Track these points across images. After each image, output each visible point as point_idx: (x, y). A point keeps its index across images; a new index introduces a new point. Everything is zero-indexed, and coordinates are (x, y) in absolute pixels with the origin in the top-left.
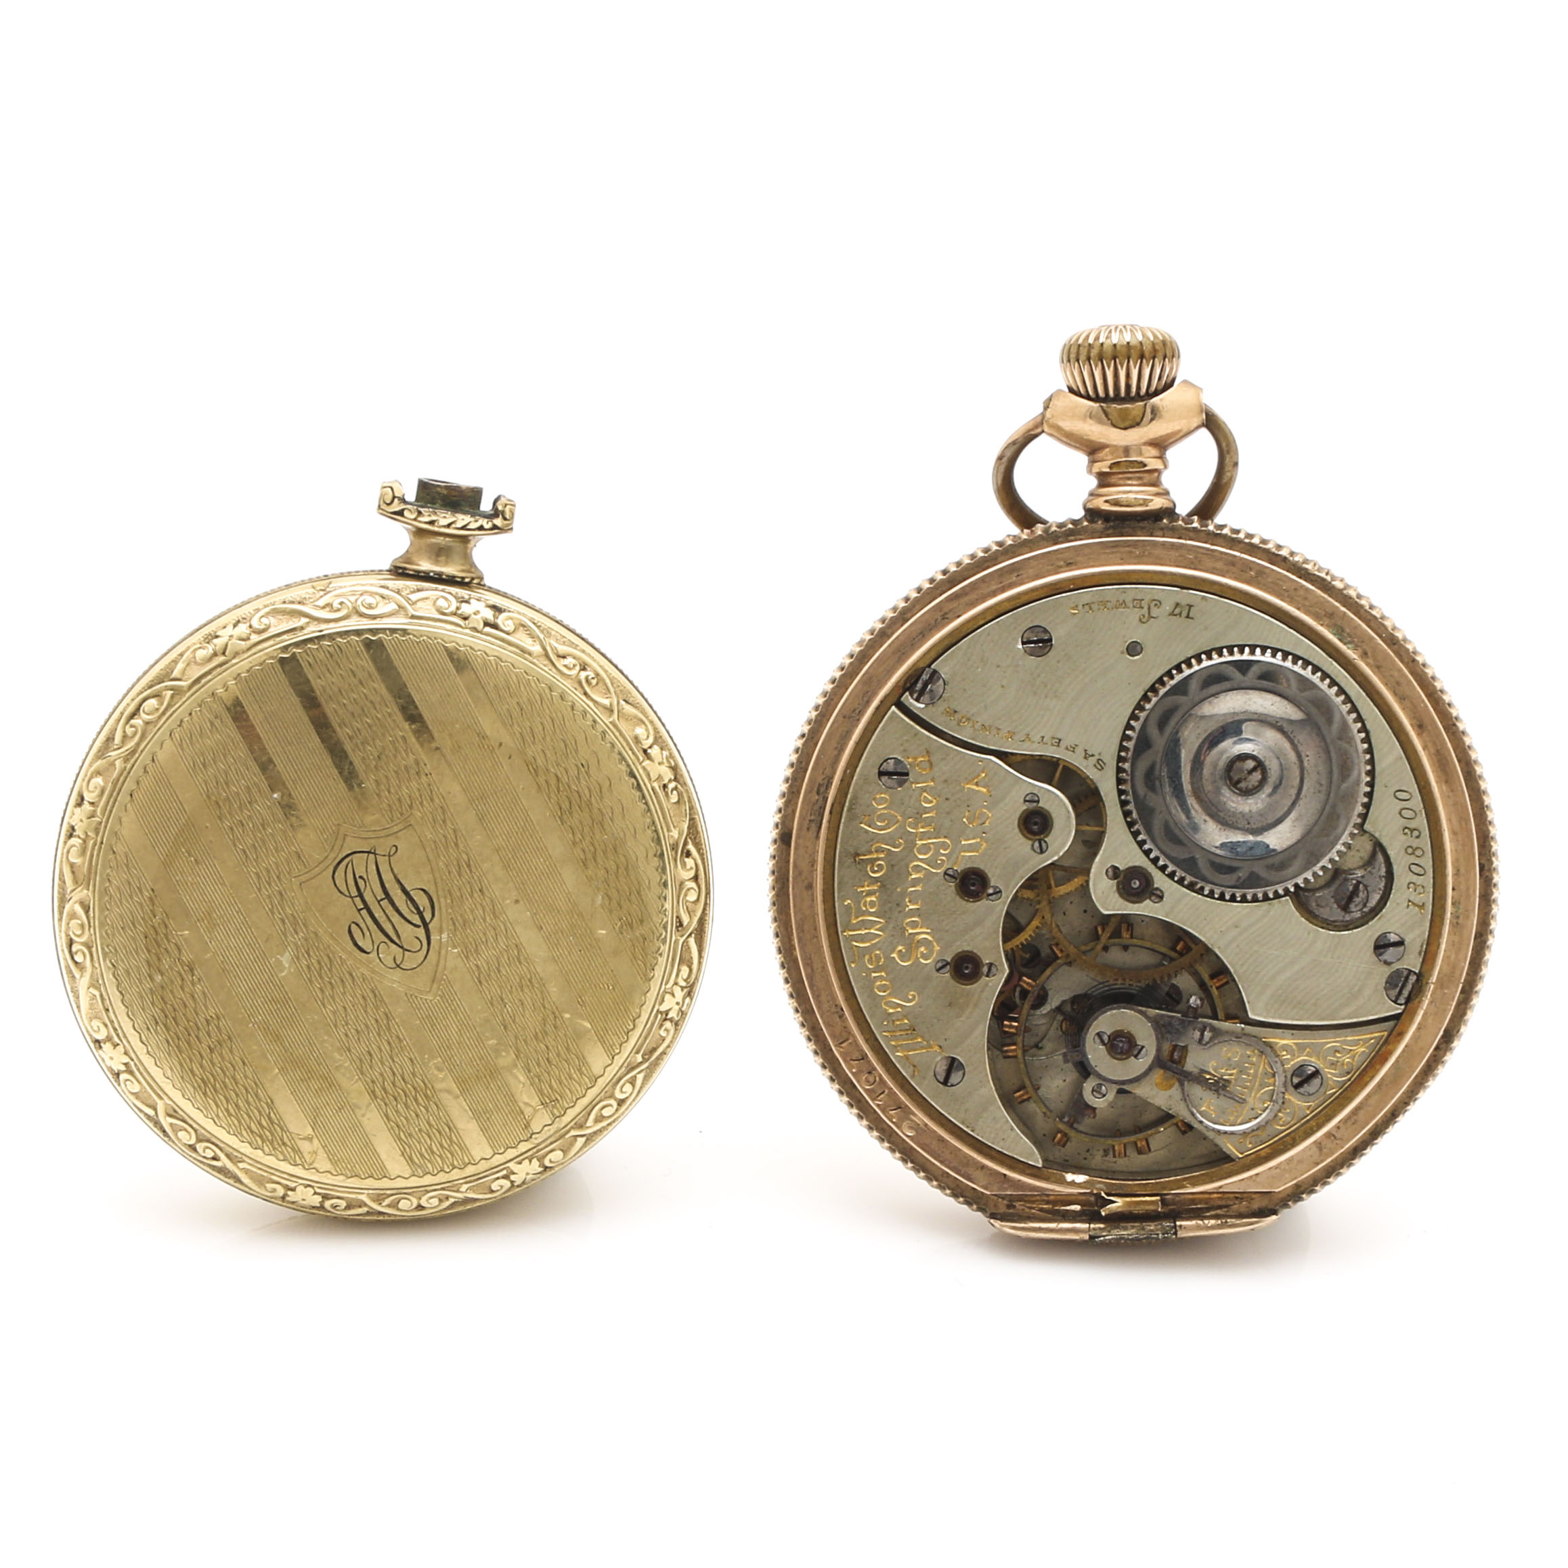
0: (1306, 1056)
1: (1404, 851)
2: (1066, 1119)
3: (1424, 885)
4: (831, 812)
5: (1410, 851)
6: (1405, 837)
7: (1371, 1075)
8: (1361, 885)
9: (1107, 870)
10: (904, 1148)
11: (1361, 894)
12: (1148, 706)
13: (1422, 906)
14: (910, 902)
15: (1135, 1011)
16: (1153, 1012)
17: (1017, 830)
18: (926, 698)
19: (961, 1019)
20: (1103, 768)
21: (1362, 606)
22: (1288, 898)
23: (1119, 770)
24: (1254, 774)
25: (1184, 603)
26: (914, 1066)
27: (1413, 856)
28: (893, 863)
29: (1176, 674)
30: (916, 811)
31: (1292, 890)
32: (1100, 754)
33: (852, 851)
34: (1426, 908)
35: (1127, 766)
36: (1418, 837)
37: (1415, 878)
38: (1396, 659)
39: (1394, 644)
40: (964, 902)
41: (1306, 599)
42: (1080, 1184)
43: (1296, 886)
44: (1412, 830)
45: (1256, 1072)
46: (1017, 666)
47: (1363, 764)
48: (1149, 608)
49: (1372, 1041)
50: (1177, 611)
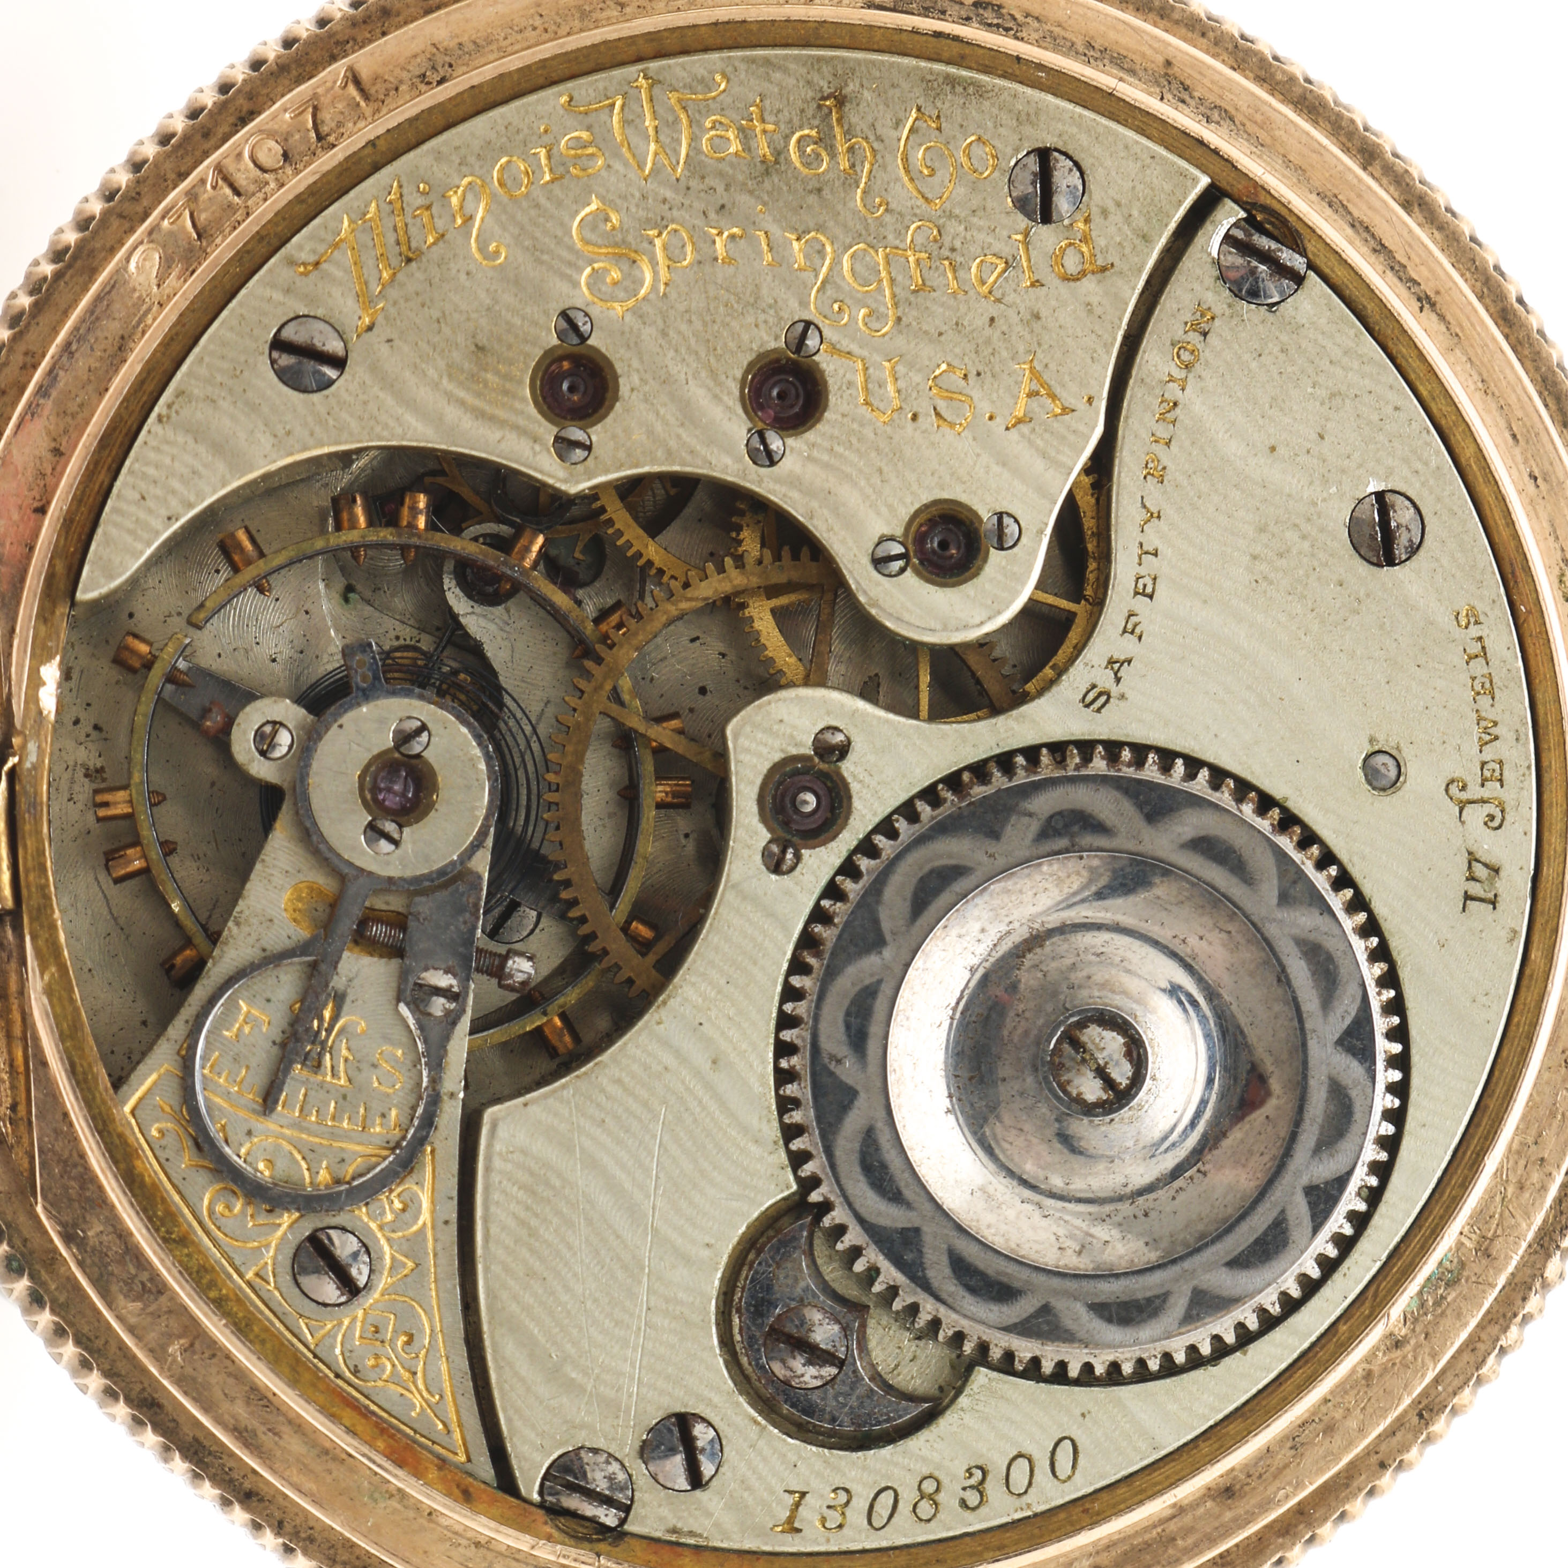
0: (393, 1258)
1: (926, 1471)
2: (182, 664)
3: (845, 1530)
4: (938, 35)
5: (929, 1486)
6: (962, 1473)
7: (359, 1429)
8: (834, 1371)
9: (836, 729)
10: (92, 254)
11: (812, 1370)
12: (1248, 809)
13: (792, 1528)
14: (732, 237)
15: (487, 818)
16: (482, 864)
17: (926, 498)
18: (1234, 259)
19: (445, 381)
20: (1087, 706)
21: (1505, 1329)
22: (794, 1187)
23: (1086, 747)
24: (1098, 1083)
25: (1501, 885)
26: (317, 264)
27: (915, 1496)
28: (826, 192)
29: (1329, 876)
30: (958, 244)
31: (815, 1197)
32: (1122, 697)
33: (851, 88)
34: (788, 1537)
35: (1099, 765)
36: (964, 1504)
37: (860, 1504)
38: (1389, 1420)
39: (1420, 1415)
40: (739, 374)
41: (1521, 1187)
42: (37, 701)
43: (826, 1207)
44: (979, 1488)
45: (347, 1136)
46: (1325, 481)
47: (1138, 1354)
48: (1483, 801)
49: (440, 1426)
50: (1481, 872)
